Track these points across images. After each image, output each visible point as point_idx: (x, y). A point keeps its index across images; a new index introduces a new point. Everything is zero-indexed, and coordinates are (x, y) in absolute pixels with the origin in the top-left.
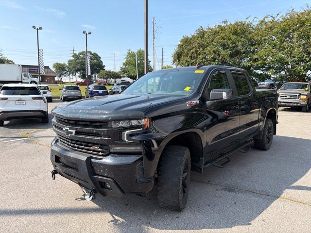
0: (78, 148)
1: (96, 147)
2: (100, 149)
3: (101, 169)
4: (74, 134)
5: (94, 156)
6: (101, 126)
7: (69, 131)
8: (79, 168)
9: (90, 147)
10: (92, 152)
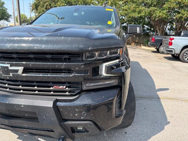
0: (24, 90)
1: (61, 87)
2: (67, 89)
3: (76, 112)
4: (20, 72)
5: (59, 98)
6: (69, 59)
7: (10, 68)
8: (39, 117)
9: (50, 87)
10: (52, 93)
